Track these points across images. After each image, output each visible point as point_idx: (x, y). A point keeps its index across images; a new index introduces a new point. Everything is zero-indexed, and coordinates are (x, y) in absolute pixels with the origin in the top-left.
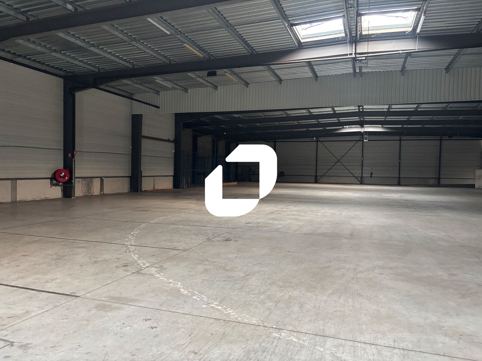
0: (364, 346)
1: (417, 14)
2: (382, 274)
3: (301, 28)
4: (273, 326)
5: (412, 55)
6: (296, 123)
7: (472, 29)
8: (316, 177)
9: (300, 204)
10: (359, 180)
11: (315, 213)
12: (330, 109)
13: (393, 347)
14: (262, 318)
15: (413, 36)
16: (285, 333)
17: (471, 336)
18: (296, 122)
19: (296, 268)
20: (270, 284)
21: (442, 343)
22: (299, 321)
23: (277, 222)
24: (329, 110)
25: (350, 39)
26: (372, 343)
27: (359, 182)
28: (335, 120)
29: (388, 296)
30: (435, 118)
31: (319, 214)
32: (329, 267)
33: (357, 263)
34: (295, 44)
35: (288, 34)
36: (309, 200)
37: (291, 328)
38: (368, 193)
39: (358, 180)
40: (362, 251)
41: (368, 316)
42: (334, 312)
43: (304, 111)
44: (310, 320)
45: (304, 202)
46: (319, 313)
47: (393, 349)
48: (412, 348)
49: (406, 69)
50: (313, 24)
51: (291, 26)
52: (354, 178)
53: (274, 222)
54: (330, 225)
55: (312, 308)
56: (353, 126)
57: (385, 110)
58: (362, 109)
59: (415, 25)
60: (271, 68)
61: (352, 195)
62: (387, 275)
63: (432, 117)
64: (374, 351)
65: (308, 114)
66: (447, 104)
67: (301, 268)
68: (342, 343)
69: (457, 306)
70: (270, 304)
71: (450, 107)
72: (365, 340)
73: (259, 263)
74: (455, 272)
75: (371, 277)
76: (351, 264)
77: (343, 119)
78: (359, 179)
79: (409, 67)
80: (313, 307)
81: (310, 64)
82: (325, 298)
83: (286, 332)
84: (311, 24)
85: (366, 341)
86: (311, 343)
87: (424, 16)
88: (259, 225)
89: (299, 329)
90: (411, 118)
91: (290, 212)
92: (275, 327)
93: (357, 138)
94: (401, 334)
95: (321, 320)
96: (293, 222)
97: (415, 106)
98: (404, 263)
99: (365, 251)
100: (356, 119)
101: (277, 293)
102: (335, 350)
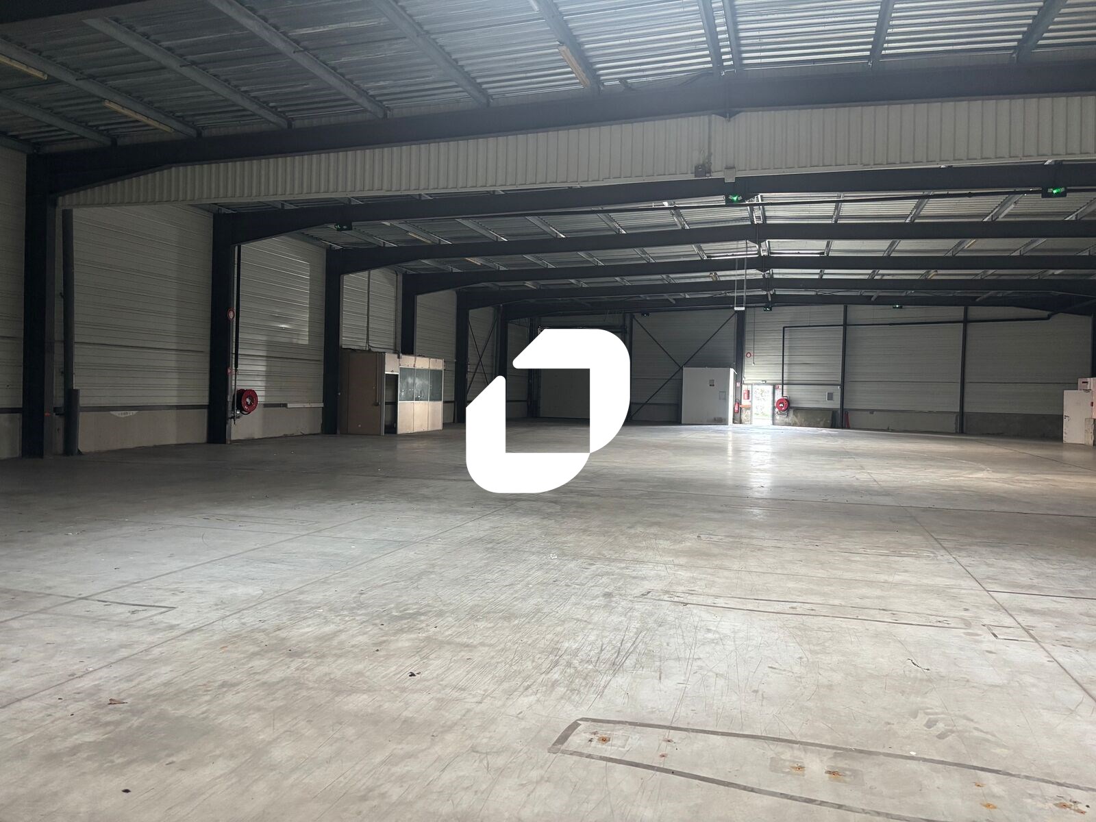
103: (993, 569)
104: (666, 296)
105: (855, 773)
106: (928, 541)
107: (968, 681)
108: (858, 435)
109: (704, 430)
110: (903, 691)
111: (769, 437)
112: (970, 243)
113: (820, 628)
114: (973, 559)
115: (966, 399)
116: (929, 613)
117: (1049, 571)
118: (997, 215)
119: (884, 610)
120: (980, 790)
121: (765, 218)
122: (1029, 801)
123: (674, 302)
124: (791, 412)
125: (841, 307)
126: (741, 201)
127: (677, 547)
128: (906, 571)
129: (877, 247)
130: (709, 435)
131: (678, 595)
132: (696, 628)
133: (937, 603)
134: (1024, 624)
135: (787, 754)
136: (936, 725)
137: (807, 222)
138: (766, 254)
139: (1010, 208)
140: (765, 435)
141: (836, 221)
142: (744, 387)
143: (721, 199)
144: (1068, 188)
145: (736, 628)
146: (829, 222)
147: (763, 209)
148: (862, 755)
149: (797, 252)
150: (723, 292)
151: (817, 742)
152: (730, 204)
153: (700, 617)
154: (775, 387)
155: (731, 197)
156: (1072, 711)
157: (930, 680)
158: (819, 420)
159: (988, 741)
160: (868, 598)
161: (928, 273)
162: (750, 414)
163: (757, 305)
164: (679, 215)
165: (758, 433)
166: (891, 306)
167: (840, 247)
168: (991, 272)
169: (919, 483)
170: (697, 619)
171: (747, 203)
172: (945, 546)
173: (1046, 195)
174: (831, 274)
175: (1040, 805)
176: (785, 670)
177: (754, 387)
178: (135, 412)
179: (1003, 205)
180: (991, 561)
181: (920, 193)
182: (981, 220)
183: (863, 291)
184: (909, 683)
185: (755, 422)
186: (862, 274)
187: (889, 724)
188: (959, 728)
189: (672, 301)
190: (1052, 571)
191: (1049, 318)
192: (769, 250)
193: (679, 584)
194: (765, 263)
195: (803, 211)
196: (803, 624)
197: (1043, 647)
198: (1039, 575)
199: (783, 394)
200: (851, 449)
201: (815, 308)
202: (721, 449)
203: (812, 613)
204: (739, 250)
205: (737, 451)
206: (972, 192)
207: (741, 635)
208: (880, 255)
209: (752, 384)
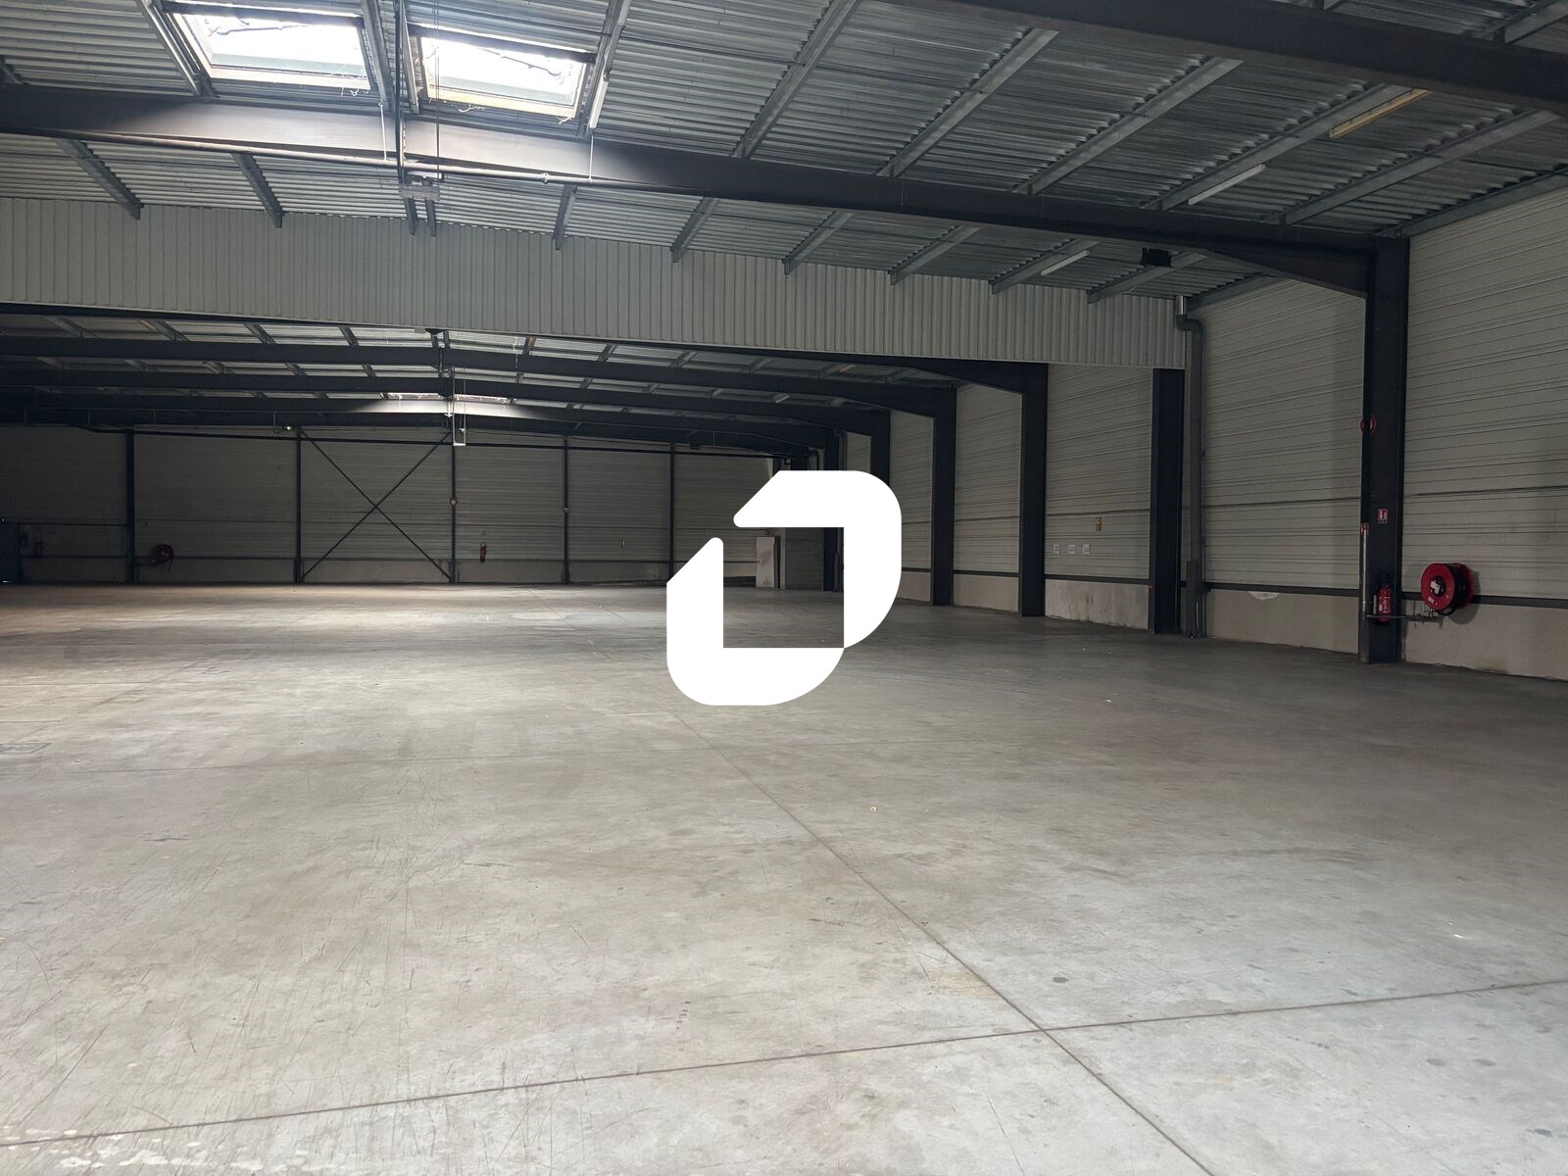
0: (405, 1110)
1: (587, 72)
2: (488, 865)
3: (209, 26)
4: (66, 1133)
5: (581, 191)
6: (211, 367)
7: (730, 148)
8: (298, 561)
9: (229, 659)
10: (446, 570)
11: (286, 690)
12: (337, 332)
13: (496, 1089)
14: (20, 1111)
15: (579, 137)
16: (115, 1145)
17: (712, 997)
18: (212, 363)
19: (184, 895)
20: (67, 975)
21: (638, 1037)
22: (177, 1085)
23: (125, 736)
24: (332, 335)
25: (390, 105)
26: (433, 1092)
27: (444, 577)
28: (355, 370)
29: (499, 930)
30: (654, 388)
31: (298, 691)
32: (314, 869)
33: (413, 843)
34: (183, 77)
35: (156, 37)
36: (264, 646)
37: (142, 1121)
38: (470, 610)
39: (441, 570)
40: (433, 800)
41: (430, 1010)
42: (318, 1024)
43: (241, 329)
44: (223, 1072)
45: (248, 651)
46: (258, 1039)
47: (497, 1095)
48: (554, 1076)
49: (566, 233)
50: (255, 22)
51: (165, 10)
52: (429, 563)
53: (111, 737)
54: (334, 725)
55: (232, 1030)
56: (420, 395)
57: (515, 351)
58: (443, 341)
59: (584, 103)
60: (91, 151)
61: (421, 620)
62: (504, 865)
63: (646, 384)
64: (436, 1118)
65: (256, 341)
66: (680, 352)
67: (206, 891)
68: (332, 1122)
69: (685, 922)
70: (62, 1051)
71: (690, 362)
72: (413, 1088)
73: (27, 900)
74: (688, 825)
75: (452, 879)
76: (392, 847)
77: (383, 370)
78: (443, 569)
79: (573, 228)
80: (237, 1025)
81: (248, 161)
82: (287, 981)
83: (117, 1143)
84: (246, 20)
85: (416, 1091)
86: (215, 1154)
87: (605, 80)
88: (45, 752)
89: (172, 1119)
90: (591, 383)
91: (185, 694)
92: (72, 1133)
93: (434, 434)
94: (525, 1041)
95: (265, 1061)
96: (192, 728)
97: (601, 347)
98: (558, 821)
99: (441, 800)
100: (426, 371)
101: (94, 1003)
102: (306, 1152)
178: (1276, 594)
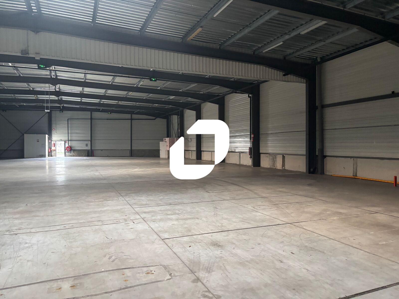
103: (136, 201)
104: (14, 104)
105: (81, 284)
106: (116, 194)
107: (124, 240)
108: (97, 159)
109: (35, 160)
110: (102, 249)
111: (63, 161)
112: (130, 93)
113: (75, 232)
114: (130, 198)
115: (133, 145)
116: (114, 219)
117: (151, 199)
118: (138, 84)
119: (99, 221)
120: (124, 276)
121: (57, 76)
122: (138, 275)
123: (18, 106)
124: (72, 151)
125: (90, 112)
126: (44, 68)
127: (16, 210)
128: (108, 206)
129: (101, 91)
130: (37, 162)
131: (13, 231)
132: (20, 243)
133: (117, 215)
134: (143, 217)
135: (55, 285)
136: (112, 257)
137: (74, 80)
138: (58, 90)
139: (141, 83)
140: (61, 161)
141: (85, 81)
142: (53, 142)
143: (36, 66)
144: (157, 79)
145: (39, 240)
146: (83, 80)
147: (56, 72)
148: (85, 276)
149: (71, 90)
150: (41, 104)
151: (68, 276)
152: (39, 68)
153: (23, 238)
154: (65, 142)
155: (40, 66)
156: (154, 242)
157: (112, 242)
158: (83, 154)
159: (128, 258)
160: (94, 217)
161: (118, 102)
162: (55, 152)
163: (57, 110)
164: (17, 70)
165: (59, 160)
166: (107, 113)
167: (87, 90)
168: (138, 103)
169: (116, 174)
170: (21, 239)
171: (48, 69)
172: (122, 195)
173: (151, 80)
174: (85, 100)
175: (141, 275)
176: (58, 252)
177: (57, 142)
179: (139, 82)
180: (136, 198)
181: (114, 74)
182: (133, 86)
183: (97, 107)
184: (105, 245)
185: (58, 156)
186: (96, 101)
187: (96, 262)
188: (119, 257)
189: (17, 106)
190: (153, 198)
191: (155, 119)
192: (59, 88)
193: (15, 226)
194: (58, 93)
195: (72, 75)
196: (68, 232)
197: (147, 224)
198: (149, 200)
199: (68, 144)
200: (94, 164)
201: (80, 112)
202: (43, 168)
203: (73, 227)
204: (46, 87)
205: (50, 167)
206: (130, 76)
207: (41, 242)
208: (102, 94)
209: (56, 141)
